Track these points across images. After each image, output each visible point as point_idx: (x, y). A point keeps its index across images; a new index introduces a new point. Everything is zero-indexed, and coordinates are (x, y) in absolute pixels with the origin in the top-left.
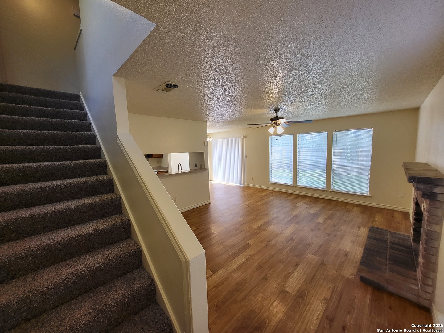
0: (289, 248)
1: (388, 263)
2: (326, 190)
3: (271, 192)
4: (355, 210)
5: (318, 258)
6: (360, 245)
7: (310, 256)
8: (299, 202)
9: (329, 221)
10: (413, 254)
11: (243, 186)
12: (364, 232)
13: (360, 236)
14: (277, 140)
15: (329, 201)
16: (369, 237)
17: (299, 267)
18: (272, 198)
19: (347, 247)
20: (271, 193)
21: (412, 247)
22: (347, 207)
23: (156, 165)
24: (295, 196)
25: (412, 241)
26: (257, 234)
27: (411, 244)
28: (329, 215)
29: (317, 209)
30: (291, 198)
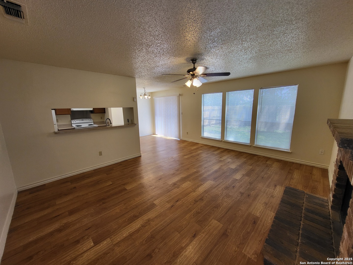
0: (194, 210)
1: (300, 241)
2: (250, 145)
3: (202, 145)
4: (275, 166)
5: (222, 225)
6: (272, 208)
7: (214, 223)
8: (224, 156)
9: (247, 178)
10: (331, 229)
11: (179, 139)
12: (279, 192)
13: (275, 197)
14: (194, 94)
15: (252, 156)
16: (283, 201)
17: (196, 239)
18: (201, 151)
19: (257, 211)
20: (201, 147)
21: (330, 216)
22: (268, 163)
23: (100, 120)
24: (222, 150)
25: (330, 208)
26: (169, 192)
27: (330, 212)
28: (249, 170)
29: (238, 163)
30: (218, 152)
